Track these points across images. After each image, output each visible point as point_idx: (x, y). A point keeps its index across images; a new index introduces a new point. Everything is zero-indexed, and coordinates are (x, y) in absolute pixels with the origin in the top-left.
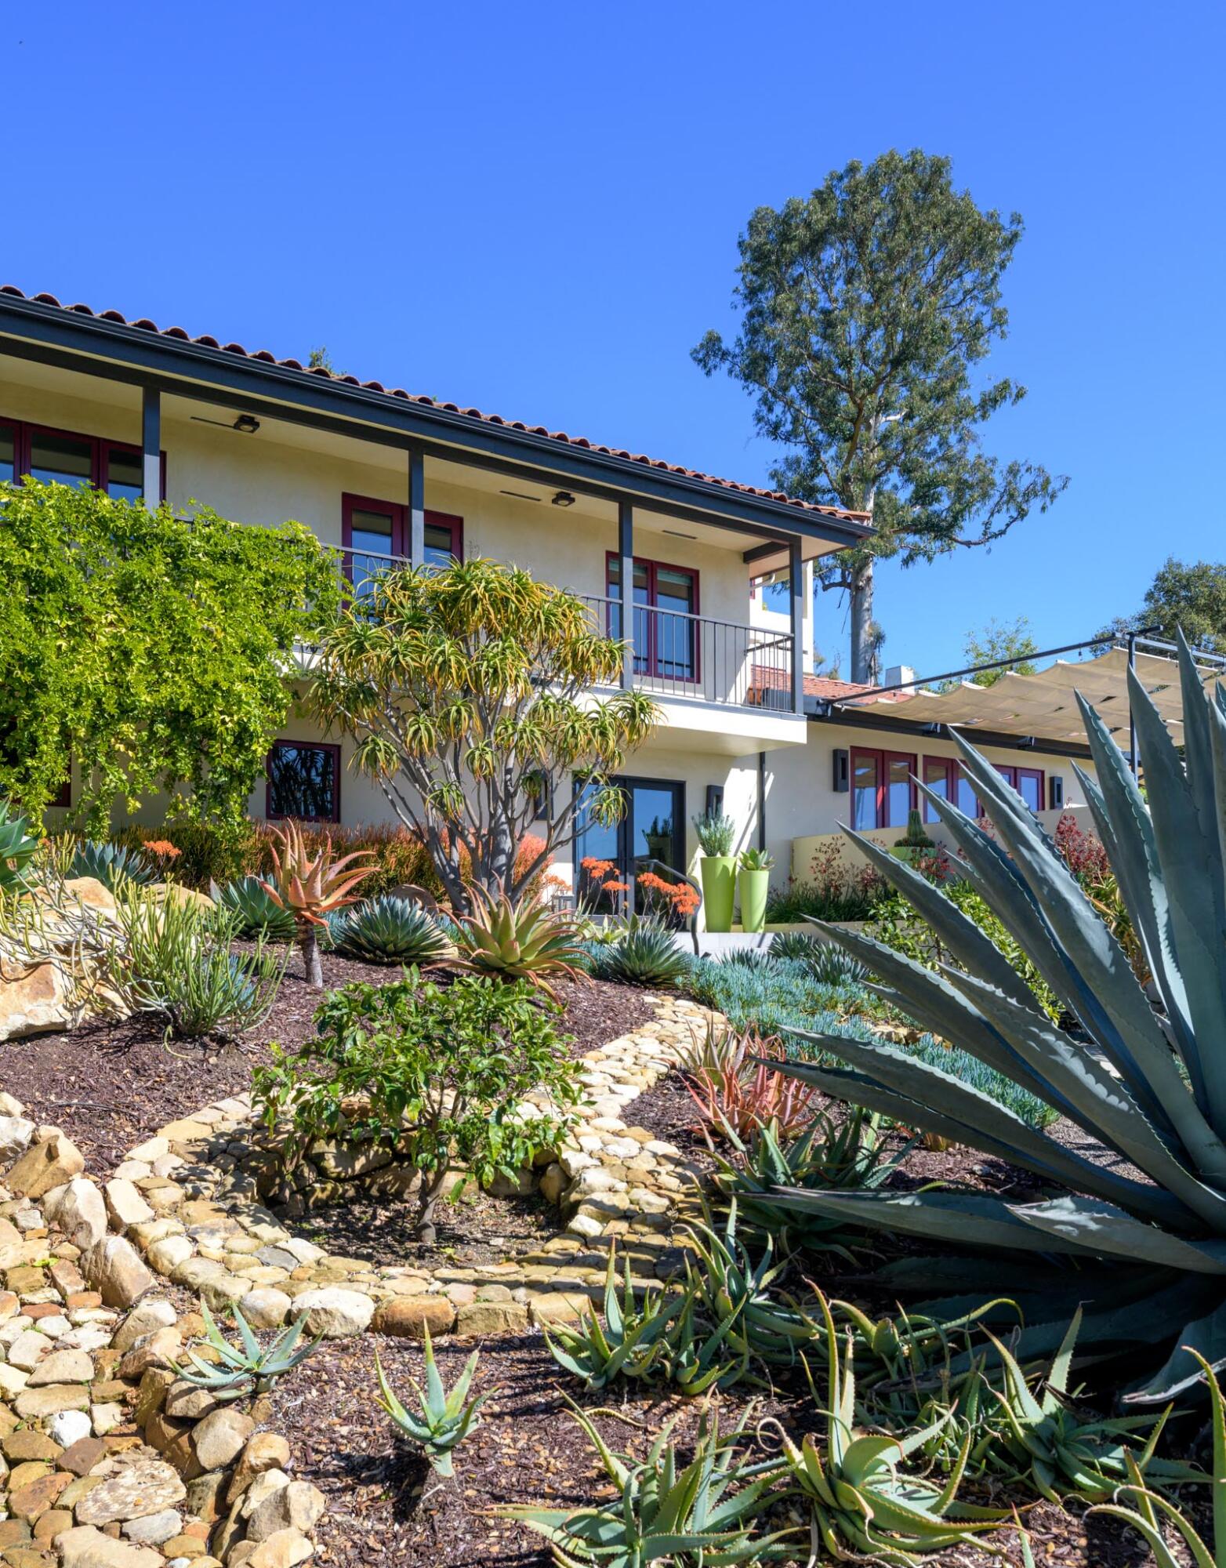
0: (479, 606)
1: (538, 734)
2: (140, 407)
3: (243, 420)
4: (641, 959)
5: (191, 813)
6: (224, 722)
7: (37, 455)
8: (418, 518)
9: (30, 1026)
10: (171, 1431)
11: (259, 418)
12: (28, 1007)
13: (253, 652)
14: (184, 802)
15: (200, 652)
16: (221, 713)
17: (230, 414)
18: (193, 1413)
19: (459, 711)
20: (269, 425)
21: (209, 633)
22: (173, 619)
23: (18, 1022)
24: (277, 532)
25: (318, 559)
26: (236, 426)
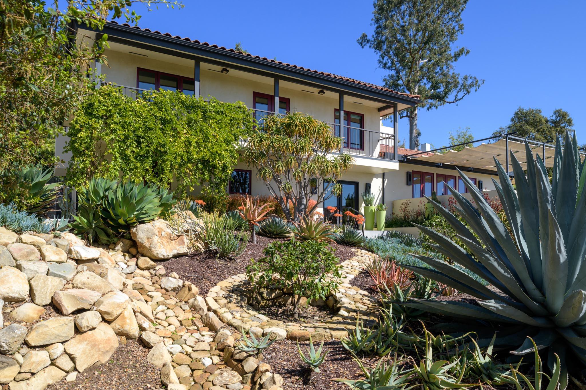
0: (297, 127)
1: (316, 167)
2: (193, 66)
3: (224, 70)
4: (350, 237)
5: (208, 191)
6: (219, 164)
7: (162, 81)
8: (277, 99)
9: (178, 253)
10: (235, 363)
11: (228, 69)
12: (178, 248)
13: (227, 142)
14: (206, 188)
15: (212, 142)
16: (218, 161)
17: (219, 68)
18: (241, 358)
19: (291, 160)
20: (232, 71)
21: (214, 136)
22: (204, 132)
23: (175, 252)
24: (234, 105)
25: (247, 113)
26: (222, 72)
